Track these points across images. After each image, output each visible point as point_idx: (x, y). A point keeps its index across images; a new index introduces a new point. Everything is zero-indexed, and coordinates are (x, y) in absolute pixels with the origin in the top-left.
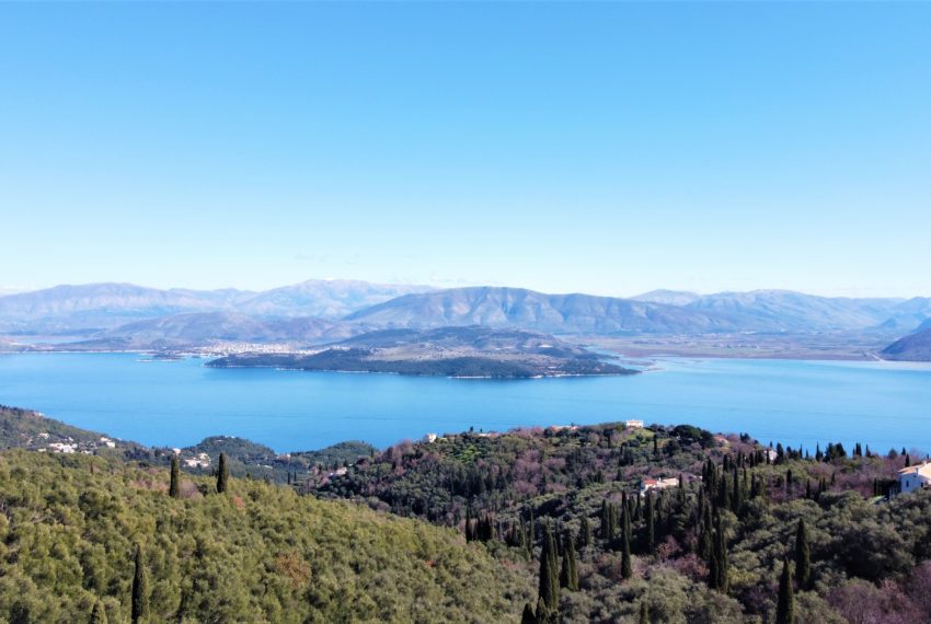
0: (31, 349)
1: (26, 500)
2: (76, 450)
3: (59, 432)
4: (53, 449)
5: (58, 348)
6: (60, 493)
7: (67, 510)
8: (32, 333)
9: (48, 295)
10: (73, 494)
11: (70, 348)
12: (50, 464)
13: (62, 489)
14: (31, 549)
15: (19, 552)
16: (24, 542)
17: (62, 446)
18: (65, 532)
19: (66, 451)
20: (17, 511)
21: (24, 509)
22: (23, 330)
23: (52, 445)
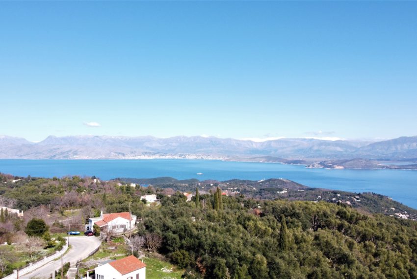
0: (387, 168)
1: (383, 238)
2: (408, 218)
3: (400, 208)
4: (397, 216)
5: (400, 168)
6: (400, 238)
7: (403, 246)
8: (388, 160)
9: (395, 142)
10: (407, 239)
11: (406, 168)
12: (395, 223)
13: (401, 235)
14: (386, 261)
15: (380, 262)
16: (383, 258)
17: (401, 215)
18: (402, 257)
19: (403, 218)
20: (379, 242)
21: (383, 242)
22: (383, 158)
23: (396, 214)
